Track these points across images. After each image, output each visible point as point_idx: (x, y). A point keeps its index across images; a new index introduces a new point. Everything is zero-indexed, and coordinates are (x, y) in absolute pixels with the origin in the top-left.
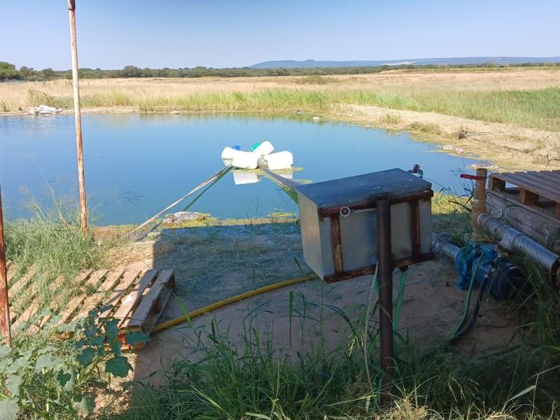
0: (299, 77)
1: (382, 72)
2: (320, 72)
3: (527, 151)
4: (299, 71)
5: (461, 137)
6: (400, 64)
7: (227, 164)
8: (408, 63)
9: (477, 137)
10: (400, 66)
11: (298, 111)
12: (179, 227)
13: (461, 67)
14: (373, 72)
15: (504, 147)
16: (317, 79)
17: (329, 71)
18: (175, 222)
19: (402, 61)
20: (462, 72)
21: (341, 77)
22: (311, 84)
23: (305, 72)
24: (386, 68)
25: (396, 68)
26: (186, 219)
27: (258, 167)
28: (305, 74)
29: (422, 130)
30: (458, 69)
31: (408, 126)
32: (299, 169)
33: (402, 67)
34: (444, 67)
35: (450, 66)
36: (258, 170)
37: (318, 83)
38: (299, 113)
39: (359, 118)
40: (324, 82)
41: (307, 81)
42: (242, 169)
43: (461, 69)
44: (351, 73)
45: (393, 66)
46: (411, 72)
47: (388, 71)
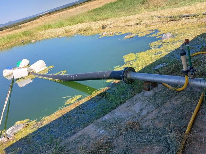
0: (9, 29)
1: (40, 18)
2: (15, 25)
3: (137, 24)
4: (7, 27)
5: (103, 28)
6: (45, 13)
7: (10, 78)
8: (47, 12)
9: (111, 26)
10: (45, 14)
11: (22, 41)
12: (15, 141)
13: (67, 8)
14: (36, 19)
15: (125, 26)
16: (17, 28)
17: (19, 24)
18: (10, 139)
19: (45, 12)
20: (68, 9)
21: (26, 24)
22: (15, 30)
23: (9, 27)
24: (40, 16)
25: (44, 15)
26: (16, 132)
27: (29, 74)
28: (10, 28)
29: (84, 31)
30: (66, 9)
31: (76, 31)
32: (51, 67)
33: (46, 14)
34: (61, 10)
35: (63, 9)
36: (30, 76)
37: (19, 29)
38: (23, 42)
39: (52, 35)
40: (21, 28)
41: (14, 29)
42: (21, 78)
43: (67, 9)
44: (28, 22)
45: (42, 15)
46: (50, 15)
47: (42, 17)
